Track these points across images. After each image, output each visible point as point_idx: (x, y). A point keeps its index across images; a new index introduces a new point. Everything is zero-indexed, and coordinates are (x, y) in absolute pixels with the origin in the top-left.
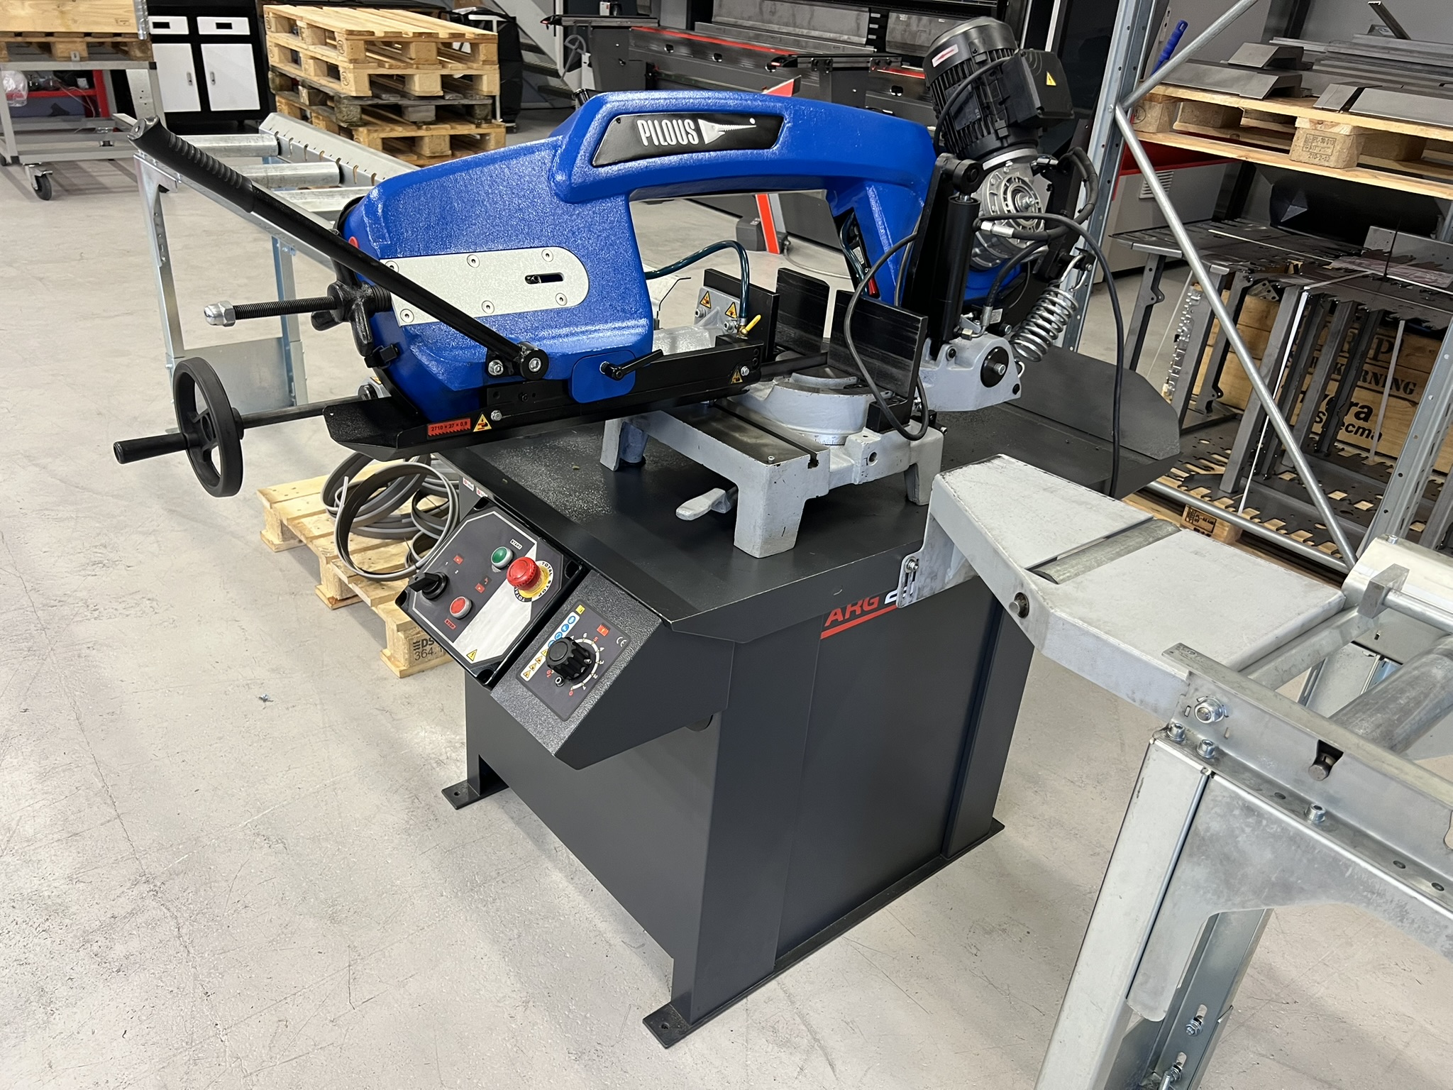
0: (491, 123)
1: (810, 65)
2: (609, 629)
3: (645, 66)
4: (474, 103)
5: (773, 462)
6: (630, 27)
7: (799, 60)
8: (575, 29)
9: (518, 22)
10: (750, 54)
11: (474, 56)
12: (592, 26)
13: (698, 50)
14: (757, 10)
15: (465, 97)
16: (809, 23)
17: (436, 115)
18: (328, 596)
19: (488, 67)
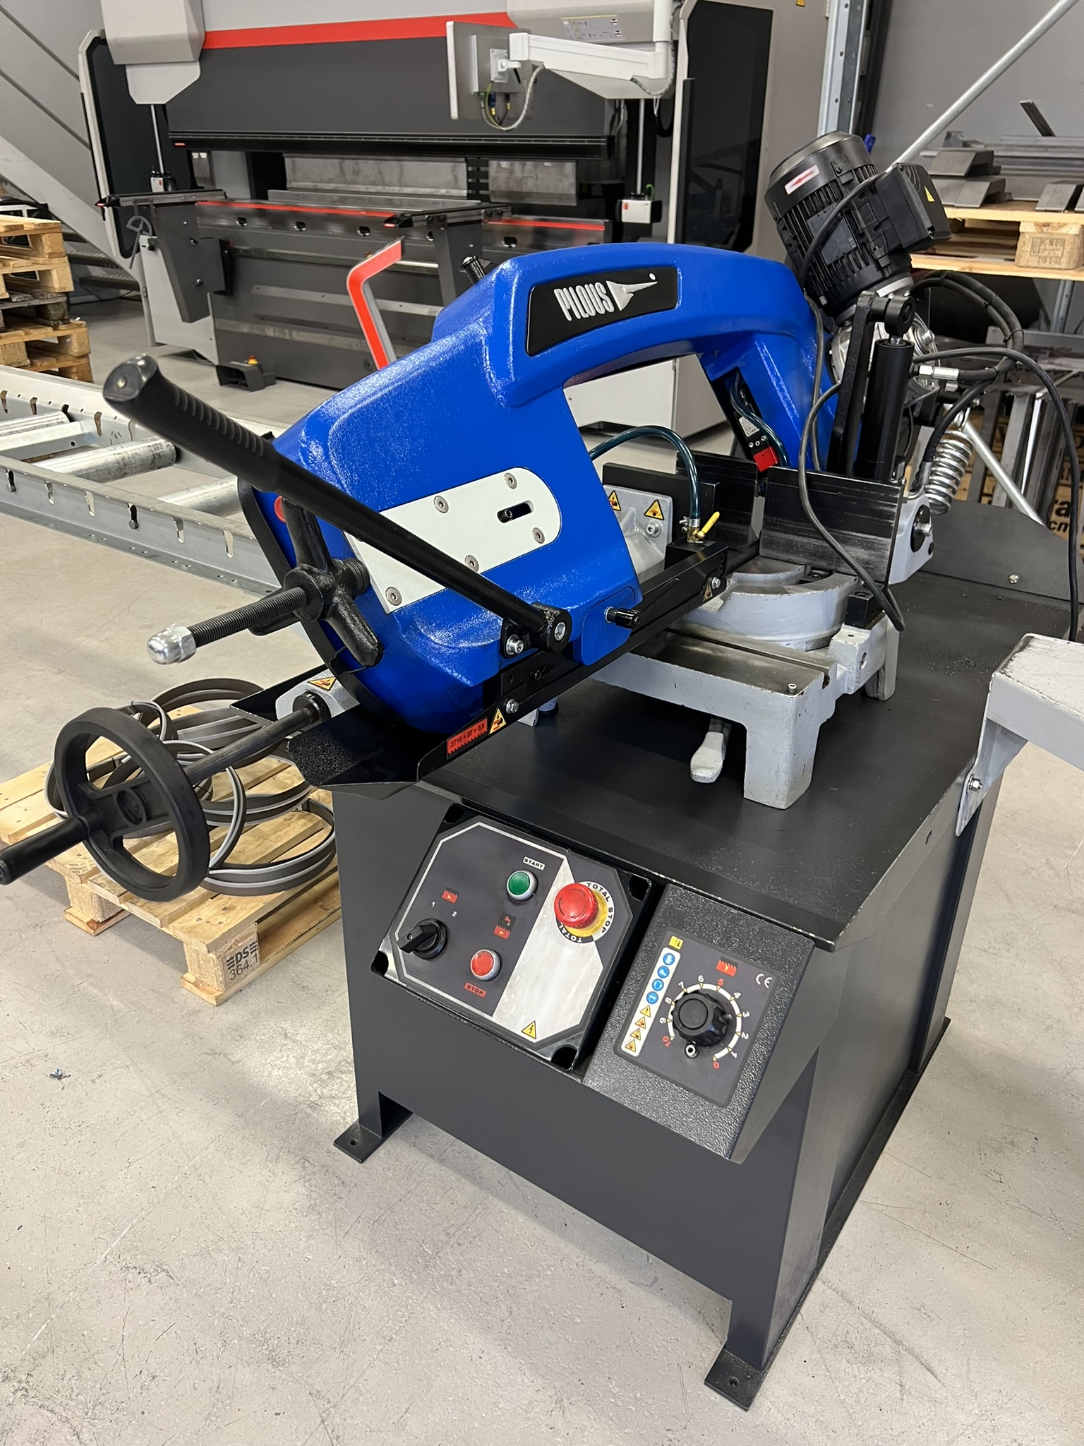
0: (69, 323)
1: (425, 223)
2: (735, 964)
3: (218, 242)
4: (46, 302)
5: (795, 692)
6: (195, 202)
7: (414, 218)
8: (136, 210)
9: (50, 209)
10: (336, 218)
11: (37, 250)
12: (155, 205)
13: (277, 220)
14: (338, 171)
15: (35, 298)
16: (400, 180)
17: (5, 321)
18: (86, 921)
19: (55, 260)
